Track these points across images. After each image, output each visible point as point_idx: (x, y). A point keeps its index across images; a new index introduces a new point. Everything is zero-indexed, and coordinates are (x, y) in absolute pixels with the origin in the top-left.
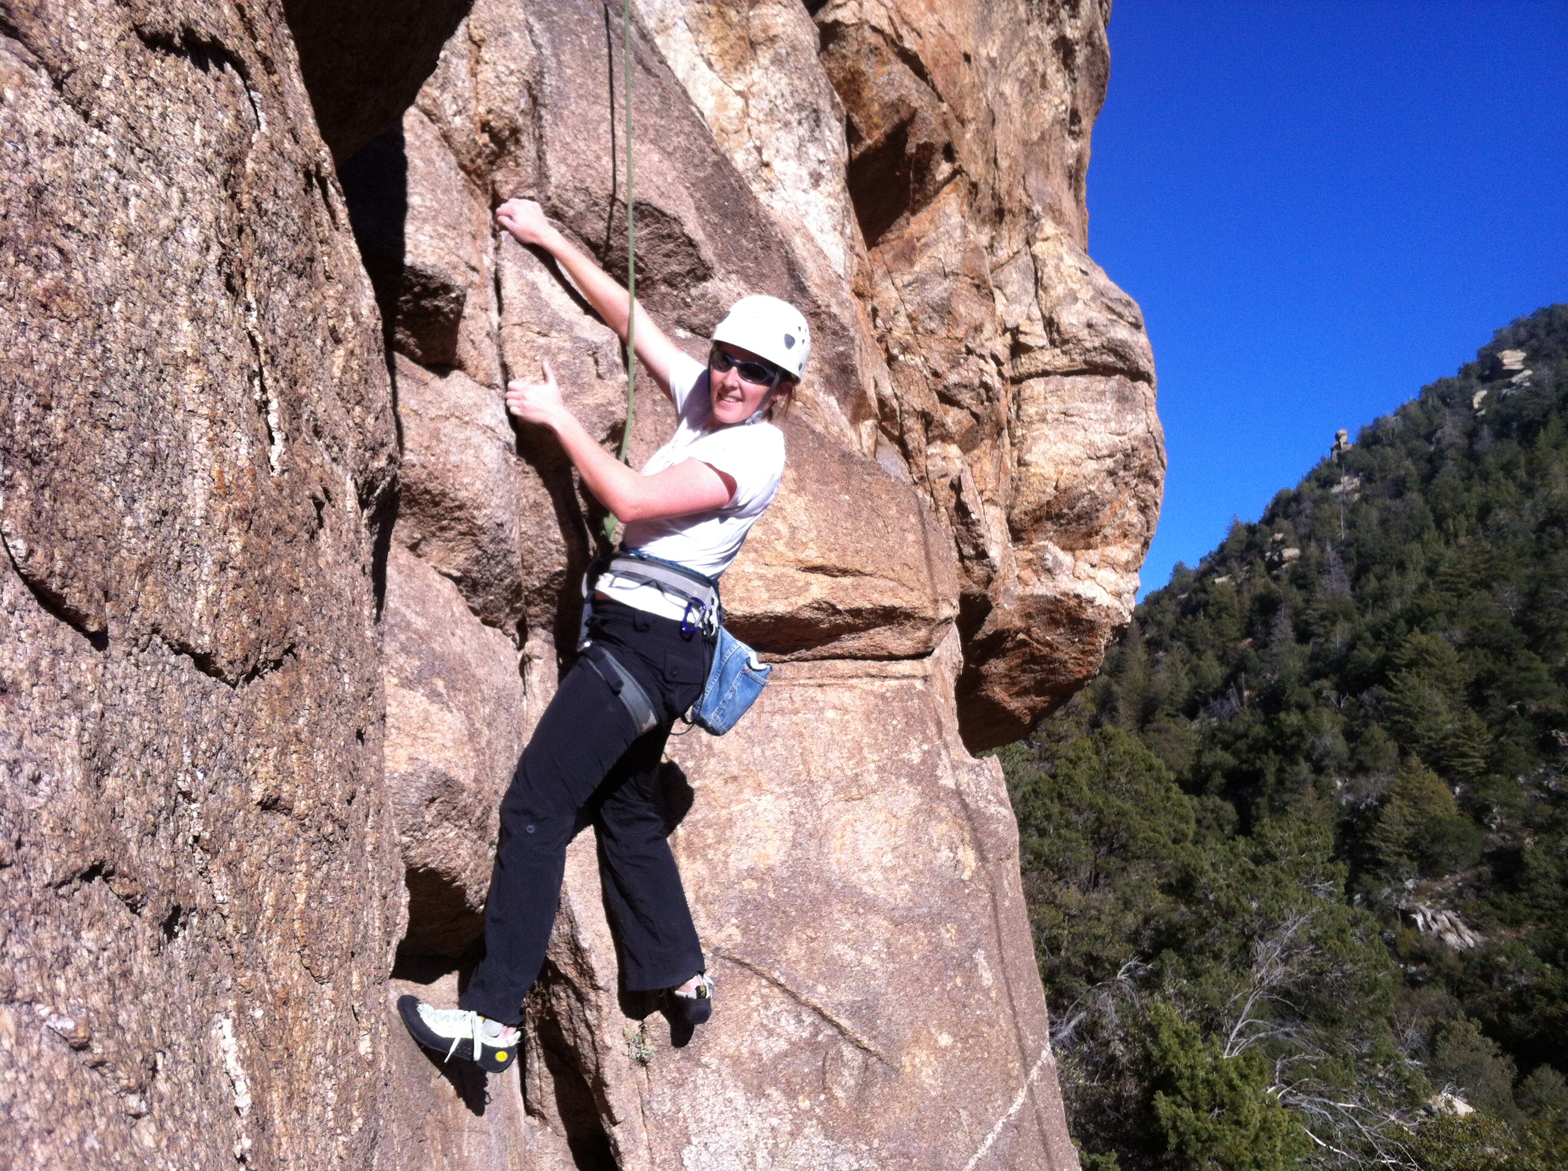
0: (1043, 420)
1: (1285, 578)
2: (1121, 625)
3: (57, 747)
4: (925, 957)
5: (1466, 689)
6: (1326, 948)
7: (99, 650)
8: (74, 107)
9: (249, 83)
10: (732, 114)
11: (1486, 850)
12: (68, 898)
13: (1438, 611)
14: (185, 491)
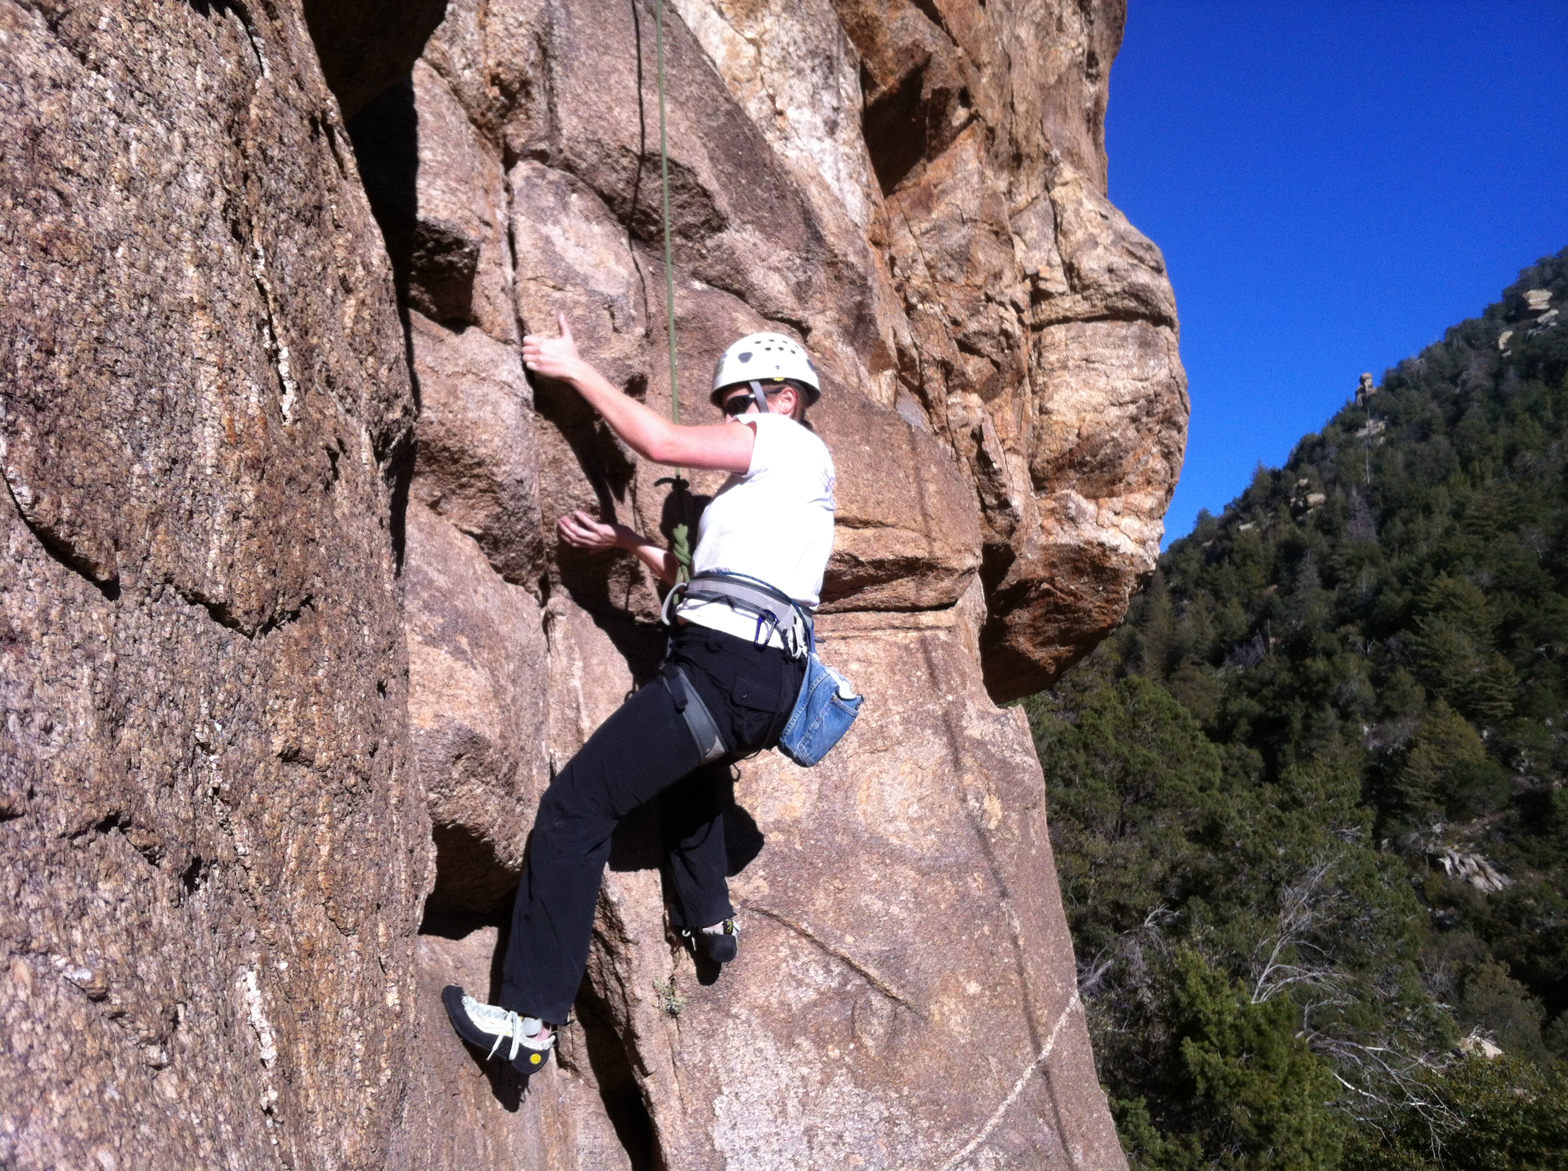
0: (1065, 367)
1: (1311, 523)
2: (1146, 573)
3: (69, 696)
4: (952, 906)
5: (1494, 632)
6: (1353, 893)
7: (111, 599)
8: (70, 49)
9: (251, 28)
10: (745, 62)
11: (1515, 793)
12: (84, 848)
13: (1464, 554)
14: (195, 440)
